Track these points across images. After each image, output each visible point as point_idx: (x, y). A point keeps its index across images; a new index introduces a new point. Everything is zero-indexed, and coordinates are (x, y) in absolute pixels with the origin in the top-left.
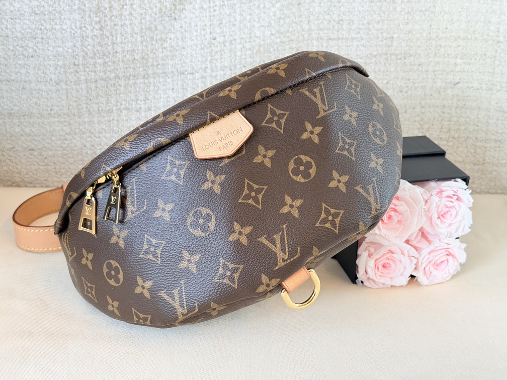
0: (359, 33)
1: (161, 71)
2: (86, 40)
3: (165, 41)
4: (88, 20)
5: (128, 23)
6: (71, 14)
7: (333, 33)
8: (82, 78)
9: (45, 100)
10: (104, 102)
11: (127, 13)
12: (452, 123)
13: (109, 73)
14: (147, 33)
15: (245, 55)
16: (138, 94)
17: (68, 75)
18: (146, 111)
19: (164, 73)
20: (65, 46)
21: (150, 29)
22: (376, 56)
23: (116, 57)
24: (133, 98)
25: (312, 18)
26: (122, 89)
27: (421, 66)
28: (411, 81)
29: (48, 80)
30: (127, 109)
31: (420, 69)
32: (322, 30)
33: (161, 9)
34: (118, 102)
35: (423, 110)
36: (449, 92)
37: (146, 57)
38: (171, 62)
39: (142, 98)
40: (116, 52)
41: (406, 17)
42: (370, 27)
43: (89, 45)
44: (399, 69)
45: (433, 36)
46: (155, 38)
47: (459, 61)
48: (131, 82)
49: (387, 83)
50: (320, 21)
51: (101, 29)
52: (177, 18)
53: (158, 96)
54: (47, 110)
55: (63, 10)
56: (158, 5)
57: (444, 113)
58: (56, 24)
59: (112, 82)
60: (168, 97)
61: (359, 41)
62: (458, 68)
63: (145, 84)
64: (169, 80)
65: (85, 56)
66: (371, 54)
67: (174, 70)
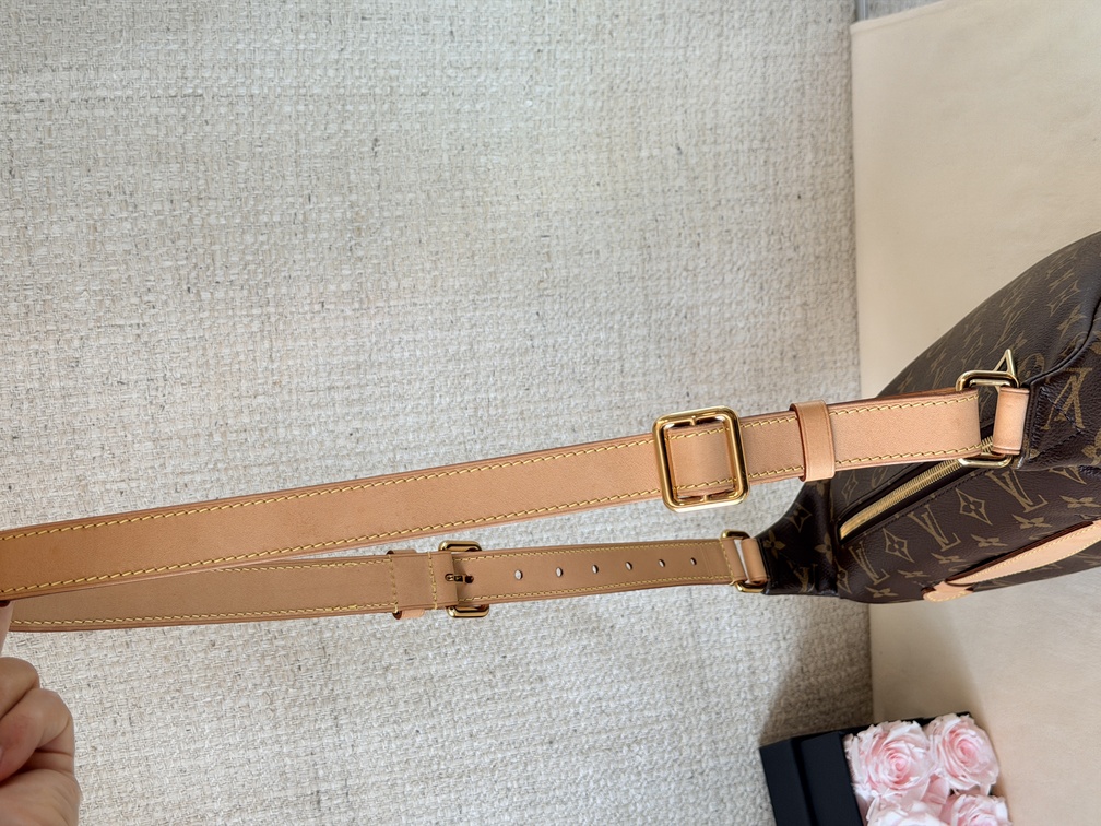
0: (612, 328)
1: (690, 640)
2: (656, 763)
3: (645, 639)
4: (626, 763)
5: (626, 701)
6: (619, 789)
7: (614, 368)
8: (711, 764)
9: (748, 817)
10: (745, 726)
11: (612, 705)
12: (740, 147)
13: (701, 723)
14: (637, 669)
15: (655, 508)
16: (728, 674)
17: (707, 786)
18: (753, 659)
19: (693, 635)
20: (666, 793)
21: (630, 667)
22: (646, 295)
23: (677, 714)
24: (733, 681)
25: (592, 406)
26: (722, 700)
27: (659, 218)
28: (681, 230)
29: (716, 814)
30: (751, 688)
31: (663, 218)
32: (609, 387)
33: (601, 652)
34: (742, 705)
35: (723, 202)
36: (693, 161)
37: (673, 667)
38: (676, 627)
39: (733, 667)
40: (670, 716)
41: (587, 256)
42: (603, 310)
43: (663, 758)
44: (663, 254)
45: (611, 205)
46: (643, 656)
47: (644, 154)
48: (711, 686)
49: (686, 269)
50: (598, 393)
51: (639, 743)
52: (610, 624)
53: (729, 641)
54: (762, 814)
55: (613, 802)
56: (595, 657)
57: (725, 165)
58: (635, 811)
59: (714, 716)
60: (729, 625)
61: (624, 325)
62: (656, 152)
63: (711, 665)
64: (703, 626)
65: (679, 762)
66: (643, 303)
67: (687, 619)
